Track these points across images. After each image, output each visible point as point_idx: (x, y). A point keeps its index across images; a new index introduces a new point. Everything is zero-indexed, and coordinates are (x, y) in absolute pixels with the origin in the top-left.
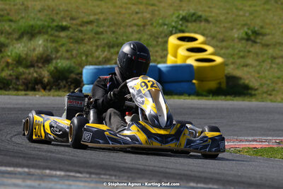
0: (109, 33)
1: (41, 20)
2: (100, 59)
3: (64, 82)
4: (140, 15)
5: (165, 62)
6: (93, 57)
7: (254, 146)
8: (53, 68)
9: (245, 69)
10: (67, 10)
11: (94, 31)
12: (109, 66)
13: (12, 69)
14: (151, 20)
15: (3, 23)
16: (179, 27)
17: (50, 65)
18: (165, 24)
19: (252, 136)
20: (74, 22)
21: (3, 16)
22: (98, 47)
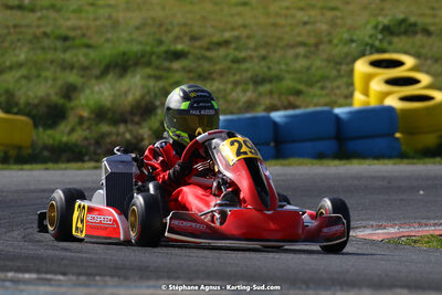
0: (256, 60)
1: (141, 43)
2: (240, 104)
4: (308, 27)
5: (351, 105)
6: (227, 101)
10: (185, 25)
11: (230, 58)
13: (89, 128)
14: (329, 34)
16: (377, 43)
17: (153, 118)
18: (352, 41)
20: (197, 44)
21: (74, 39)
22: (236, 84)
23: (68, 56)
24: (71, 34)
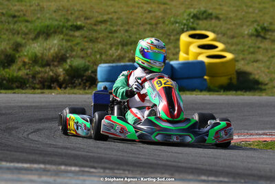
0: (122, 32)
1: (57, 20)
2: (114, 57)
3: (80, 80)
4: (152, 14)
5: (177, 59)
6: (107, 55)
7: (264, 140)
8: (68, 67)
9: (255, 64)
10: (81, 10)
11: (108, 30)
12: (122, 64)
13: (29, 68)
14: (164, 18)
15: (20, 24)
16: (191, 24)
18: (177, 23)
19: (263, 129)
20: (88, 21)
21: (19, 17)
22: (111, 45)
23: (15, 27)
24: (16, 14)
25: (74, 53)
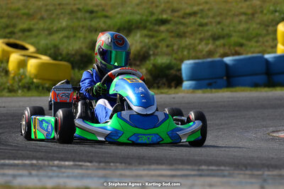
0: (214, 25)
1: (139, 14)
2: (204, 53)
3: (164, 80)
4: (248, 3)
5: (275, 52)
6: (196, 51)
8: (151, 66)
10: (168, 2)
11: (197, 23)
14: (261, 7)
15: (97, 20)
17: (148, 62)
18: (276, 11)
20: (176, 14)
21: (97, 12)
22: (201, 40)
23: (93, 23)
24: (95, 9)
25: (159, 50)
